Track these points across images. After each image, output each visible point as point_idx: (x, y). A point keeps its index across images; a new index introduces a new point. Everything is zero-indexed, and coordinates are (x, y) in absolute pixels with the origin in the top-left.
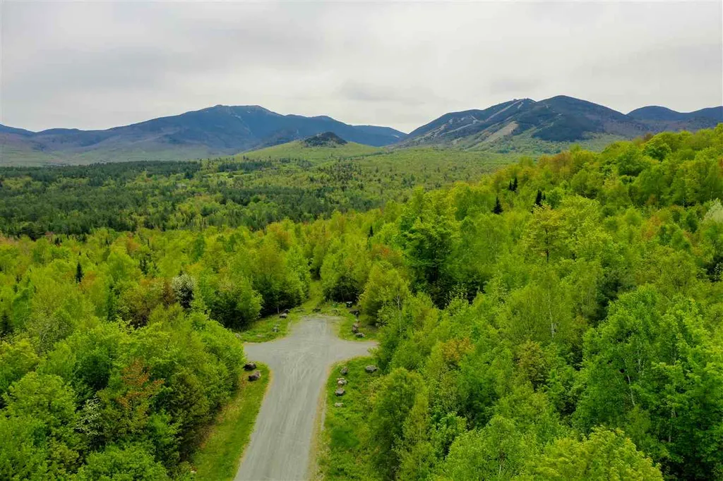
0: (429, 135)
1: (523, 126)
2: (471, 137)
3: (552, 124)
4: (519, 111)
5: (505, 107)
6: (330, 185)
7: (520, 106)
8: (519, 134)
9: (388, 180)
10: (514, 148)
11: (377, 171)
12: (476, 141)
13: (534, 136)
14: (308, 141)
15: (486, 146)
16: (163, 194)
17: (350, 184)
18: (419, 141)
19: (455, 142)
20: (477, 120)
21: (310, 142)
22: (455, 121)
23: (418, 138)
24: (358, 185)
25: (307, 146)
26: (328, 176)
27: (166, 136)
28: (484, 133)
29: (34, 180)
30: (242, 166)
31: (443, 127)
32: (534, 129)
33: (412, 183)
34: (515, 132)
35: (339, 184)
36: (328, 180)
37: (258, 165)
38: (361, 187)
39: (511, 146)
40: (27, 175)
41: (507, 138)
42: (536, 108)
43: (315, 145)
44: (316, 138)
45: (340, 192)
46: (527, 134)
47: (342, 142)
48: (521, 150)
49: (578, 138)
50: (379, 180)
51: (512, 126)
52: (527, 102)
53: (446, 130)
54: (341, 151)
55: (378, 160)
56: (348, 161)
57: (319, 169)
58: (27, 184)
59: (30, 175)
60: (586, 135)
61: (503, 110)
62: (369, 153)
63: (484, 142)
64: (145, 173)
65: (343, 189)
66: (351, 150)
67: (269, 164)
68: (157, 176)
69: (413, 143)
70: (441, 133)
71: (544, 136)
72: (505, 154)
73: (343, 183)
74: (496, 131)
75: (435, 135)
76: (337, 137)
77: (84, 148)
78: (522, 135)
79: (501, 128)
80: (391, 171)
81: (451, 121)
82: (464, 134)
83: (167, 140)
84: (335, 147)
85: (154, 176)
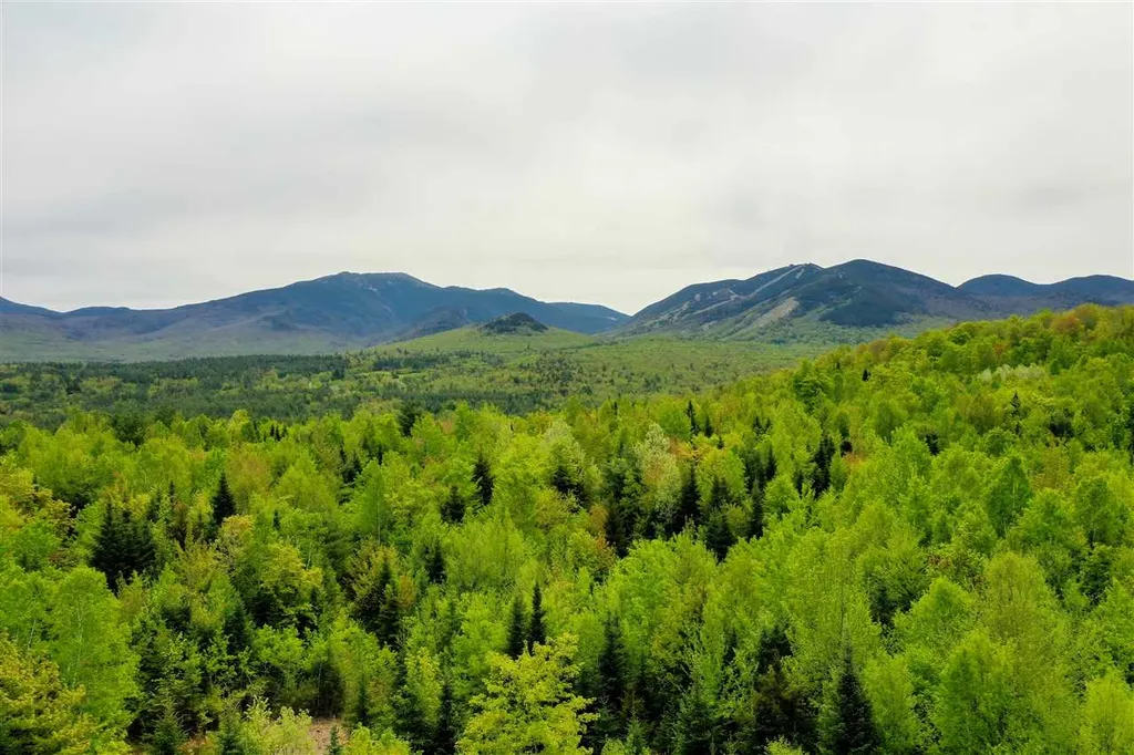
0: (665, 317)
1: (807, 303)
2: (731, 320)
3: (849, 302)
4: (798, 283)
5: (777, 276)
6: (544, 387)
7: (799, 274)
8: (801, 316)
9: (625, 381)
10: (794, 337)
11: (604, 369)
12: (738, 326)
13: (823, 319)
14: (491, 326)
15: (753, 334)
16: (319, 399)
17: (571, 386)
18: (652, 325)
19: (706, 326)
20: (736, 296)
21: (492, 328)
22: (704, 296)
23: (651, 322)
24: (584, 388)
25: (489, 334)
26: (538, 375)
27: (266, 319)
28: (749, 314)
29: (125, 381)
30: (408, 362)
31: (685, 307)
32: (823, 309)
33: (658, 385)
34: (795, 314)
35: (556, 388)
36: (539, 382)
37: (430, 361)
38: (588, 391)
39: (790, 334)
40: (109, 375)
41: (782, 322)
42: (825, 277)
43: (501, 331)
44: (500, 322)
45: (559, 396)
46: (813, 315)
47: (539, 328)
48: (804, 339)
49: (887, 322)
50: (612, 381)
51: (788, 306)
52: (810, 268)
53: (691, 310)
54: (540, 341)
55: (600, 354)
56: (557, 355)
57: (521, 366)
58: (117, 387)
59: (114, 374)
60: (899, 317)
61: (775, 281)
62: (582, 344)
63: (749, 328)
64: (274, 372)
65: (564, 393)
66: (556, 340)
67: (445, 360)
68: (294, 377)
69: (642, 330)
70: (683, 314)
71: (837, 318)
72: (782, 345)
73: (562, 385)
74: (766, 311)
75: (675, 318)
76: (532, 320)
77: (142, 336)
78: (805, 317)
79: (773, 307)
80: (624, 368)
81: (698, 297)
82: (720, 315)
83: (269, 323)
84: (530, 335)
85: (288, 376)
